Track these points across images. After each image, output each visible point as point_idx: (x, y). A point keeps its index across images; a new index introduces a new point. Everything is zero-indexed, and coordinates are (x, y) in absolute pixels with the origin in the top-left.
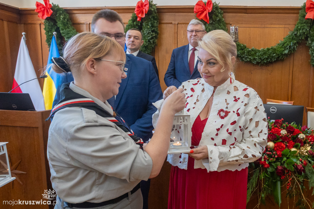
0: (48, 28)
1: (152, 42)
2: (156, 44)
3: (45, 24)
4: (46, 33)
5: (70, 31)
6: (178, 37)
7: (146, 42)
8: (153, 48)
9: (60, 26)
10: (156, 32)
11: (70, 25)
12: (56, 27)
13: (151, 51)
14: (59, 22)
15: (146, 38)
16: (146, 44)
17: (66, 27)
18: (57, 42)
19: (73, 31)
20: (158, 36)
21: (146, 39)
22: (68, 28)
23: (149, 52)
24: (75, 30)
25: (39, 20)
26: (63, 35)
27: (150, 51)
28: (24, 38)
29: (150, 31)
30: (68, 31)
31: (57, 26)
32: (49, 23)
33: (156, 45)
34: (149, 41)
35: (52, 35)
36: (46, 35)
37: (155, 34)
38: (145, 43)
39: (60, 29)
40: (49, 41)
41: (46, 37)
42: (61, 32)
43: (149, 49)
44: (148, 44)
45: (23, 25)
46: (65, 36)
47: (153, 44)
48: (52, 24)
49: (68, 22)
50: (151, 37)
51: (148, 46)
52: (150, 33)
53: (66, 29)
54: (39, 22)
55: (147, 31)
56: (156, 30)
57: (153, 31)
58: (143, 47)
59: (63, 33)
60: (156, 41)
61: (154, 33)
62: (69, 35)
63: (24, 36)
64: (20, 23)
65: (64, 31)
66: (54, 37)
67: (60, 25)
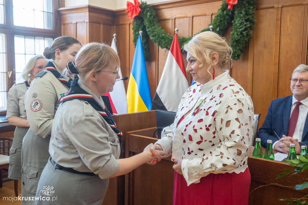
0: (136, 27)
1: (245, 35)
2: (251, 36)
3: (133, 24)
4: (133, 32)
5: (155, 29)
6: (282, 25)
7: (238, 35)
8: (246, 41)
9: (146, 25)
10: (251, 22)
11: (155, 22)
12: (143, 26)
13: (244, 46)
14: (145, 20)
15: (238, 30)
16: (237, 38)
17: (152, 25)
18: (142, 42)
19: (158, 28)
20: (254, 26)
21: (237, 32)
22: (154, 25)
23: (241, 48)
24: (160, 27)
25: (129, 20)
26: (149, 33)
27: (242, 46)
28: (114, 40)
29: (243, 21)
30: (153, 29)
31: (143, 24)
32: (137, 22)
33: (250, 38)
34: (241, 33)
35: (139, 34)
36: (134, 34)
37: (250, 23)
38: (236, 36)
39: (146, 27)
40: (135, 41)
41: (134, 37)
42: (147, 30)
43: (241, 44)
44: (240, 37)
45: (115, 27)
46: (150, 34)
47: (246, 37)
48: (140, 22)
49: (154, 19)
50: (244, 27)
51: (239, 39)
52: (243, 22)
53: (151, 27)
54: (129, 22)
55: (239, 21)
56: (251, 19)
57: (246, 21)
58: (234, 42)
59: (149, 31)
60: (251, 32)
61: (248, 23)
62: (154, 33)
63: (115, 37)
64: (114, 25)
65: (150, 29)
66: (140, 37)
67: (146, 23)
